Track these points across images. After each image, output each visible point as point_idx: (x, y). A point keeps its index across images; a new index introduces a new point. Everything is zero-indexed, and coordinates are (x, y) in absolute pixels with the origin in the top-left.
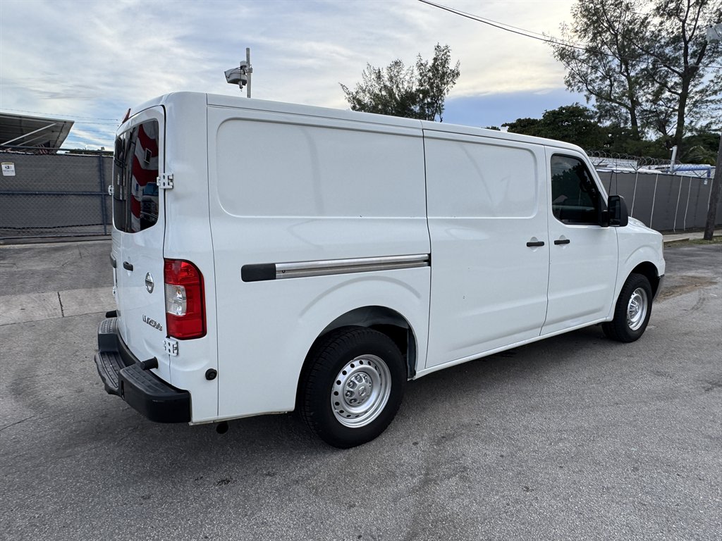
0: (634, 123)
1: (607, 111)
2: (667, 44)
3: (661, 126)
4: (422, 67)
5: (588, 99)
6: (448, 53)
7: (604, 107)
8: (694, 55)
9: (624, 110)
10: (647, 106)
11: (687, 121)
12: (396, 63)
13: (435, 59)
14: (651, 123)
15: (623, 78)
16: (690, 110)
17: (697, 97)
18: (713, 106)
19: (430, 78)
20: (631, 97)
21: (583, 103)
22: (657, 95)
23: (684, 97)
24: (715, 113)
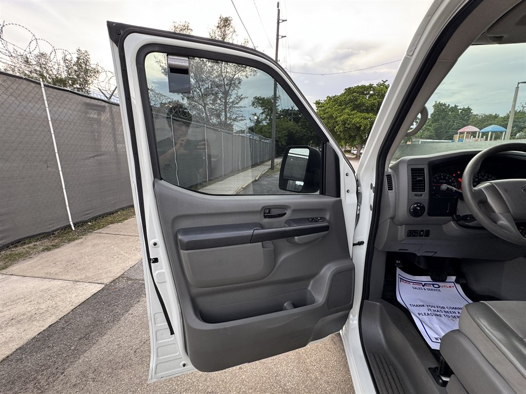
0: (206, 114)
1: (193, 106)
2: (216, 77)
3: (218, 116)
4: (67, 61)
5: (183, 99)
6: (88, 56)
7: (192, 104)
8: (227, 85)
9: (200, 106)
10: (211, 106)
11: (228, 115)
12: (42, 54)
13: (78, 58)
14: (213, 114)
15: (198, 91)
16: (229, 110)
17: (231, 105)
18: (237, 109)
19: (76, 71)
20: (203, 101)
21: (181, 101)
22: (214, 100)
23: (226, 103)
24: (238, 113)
